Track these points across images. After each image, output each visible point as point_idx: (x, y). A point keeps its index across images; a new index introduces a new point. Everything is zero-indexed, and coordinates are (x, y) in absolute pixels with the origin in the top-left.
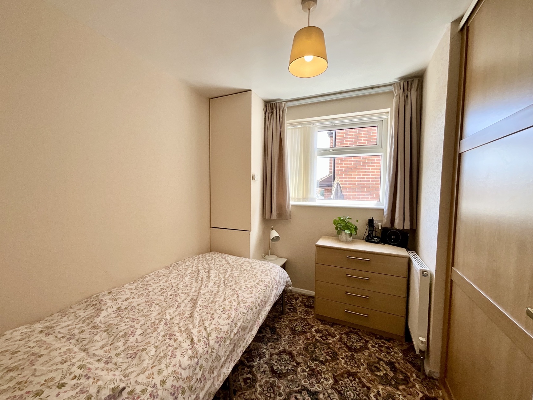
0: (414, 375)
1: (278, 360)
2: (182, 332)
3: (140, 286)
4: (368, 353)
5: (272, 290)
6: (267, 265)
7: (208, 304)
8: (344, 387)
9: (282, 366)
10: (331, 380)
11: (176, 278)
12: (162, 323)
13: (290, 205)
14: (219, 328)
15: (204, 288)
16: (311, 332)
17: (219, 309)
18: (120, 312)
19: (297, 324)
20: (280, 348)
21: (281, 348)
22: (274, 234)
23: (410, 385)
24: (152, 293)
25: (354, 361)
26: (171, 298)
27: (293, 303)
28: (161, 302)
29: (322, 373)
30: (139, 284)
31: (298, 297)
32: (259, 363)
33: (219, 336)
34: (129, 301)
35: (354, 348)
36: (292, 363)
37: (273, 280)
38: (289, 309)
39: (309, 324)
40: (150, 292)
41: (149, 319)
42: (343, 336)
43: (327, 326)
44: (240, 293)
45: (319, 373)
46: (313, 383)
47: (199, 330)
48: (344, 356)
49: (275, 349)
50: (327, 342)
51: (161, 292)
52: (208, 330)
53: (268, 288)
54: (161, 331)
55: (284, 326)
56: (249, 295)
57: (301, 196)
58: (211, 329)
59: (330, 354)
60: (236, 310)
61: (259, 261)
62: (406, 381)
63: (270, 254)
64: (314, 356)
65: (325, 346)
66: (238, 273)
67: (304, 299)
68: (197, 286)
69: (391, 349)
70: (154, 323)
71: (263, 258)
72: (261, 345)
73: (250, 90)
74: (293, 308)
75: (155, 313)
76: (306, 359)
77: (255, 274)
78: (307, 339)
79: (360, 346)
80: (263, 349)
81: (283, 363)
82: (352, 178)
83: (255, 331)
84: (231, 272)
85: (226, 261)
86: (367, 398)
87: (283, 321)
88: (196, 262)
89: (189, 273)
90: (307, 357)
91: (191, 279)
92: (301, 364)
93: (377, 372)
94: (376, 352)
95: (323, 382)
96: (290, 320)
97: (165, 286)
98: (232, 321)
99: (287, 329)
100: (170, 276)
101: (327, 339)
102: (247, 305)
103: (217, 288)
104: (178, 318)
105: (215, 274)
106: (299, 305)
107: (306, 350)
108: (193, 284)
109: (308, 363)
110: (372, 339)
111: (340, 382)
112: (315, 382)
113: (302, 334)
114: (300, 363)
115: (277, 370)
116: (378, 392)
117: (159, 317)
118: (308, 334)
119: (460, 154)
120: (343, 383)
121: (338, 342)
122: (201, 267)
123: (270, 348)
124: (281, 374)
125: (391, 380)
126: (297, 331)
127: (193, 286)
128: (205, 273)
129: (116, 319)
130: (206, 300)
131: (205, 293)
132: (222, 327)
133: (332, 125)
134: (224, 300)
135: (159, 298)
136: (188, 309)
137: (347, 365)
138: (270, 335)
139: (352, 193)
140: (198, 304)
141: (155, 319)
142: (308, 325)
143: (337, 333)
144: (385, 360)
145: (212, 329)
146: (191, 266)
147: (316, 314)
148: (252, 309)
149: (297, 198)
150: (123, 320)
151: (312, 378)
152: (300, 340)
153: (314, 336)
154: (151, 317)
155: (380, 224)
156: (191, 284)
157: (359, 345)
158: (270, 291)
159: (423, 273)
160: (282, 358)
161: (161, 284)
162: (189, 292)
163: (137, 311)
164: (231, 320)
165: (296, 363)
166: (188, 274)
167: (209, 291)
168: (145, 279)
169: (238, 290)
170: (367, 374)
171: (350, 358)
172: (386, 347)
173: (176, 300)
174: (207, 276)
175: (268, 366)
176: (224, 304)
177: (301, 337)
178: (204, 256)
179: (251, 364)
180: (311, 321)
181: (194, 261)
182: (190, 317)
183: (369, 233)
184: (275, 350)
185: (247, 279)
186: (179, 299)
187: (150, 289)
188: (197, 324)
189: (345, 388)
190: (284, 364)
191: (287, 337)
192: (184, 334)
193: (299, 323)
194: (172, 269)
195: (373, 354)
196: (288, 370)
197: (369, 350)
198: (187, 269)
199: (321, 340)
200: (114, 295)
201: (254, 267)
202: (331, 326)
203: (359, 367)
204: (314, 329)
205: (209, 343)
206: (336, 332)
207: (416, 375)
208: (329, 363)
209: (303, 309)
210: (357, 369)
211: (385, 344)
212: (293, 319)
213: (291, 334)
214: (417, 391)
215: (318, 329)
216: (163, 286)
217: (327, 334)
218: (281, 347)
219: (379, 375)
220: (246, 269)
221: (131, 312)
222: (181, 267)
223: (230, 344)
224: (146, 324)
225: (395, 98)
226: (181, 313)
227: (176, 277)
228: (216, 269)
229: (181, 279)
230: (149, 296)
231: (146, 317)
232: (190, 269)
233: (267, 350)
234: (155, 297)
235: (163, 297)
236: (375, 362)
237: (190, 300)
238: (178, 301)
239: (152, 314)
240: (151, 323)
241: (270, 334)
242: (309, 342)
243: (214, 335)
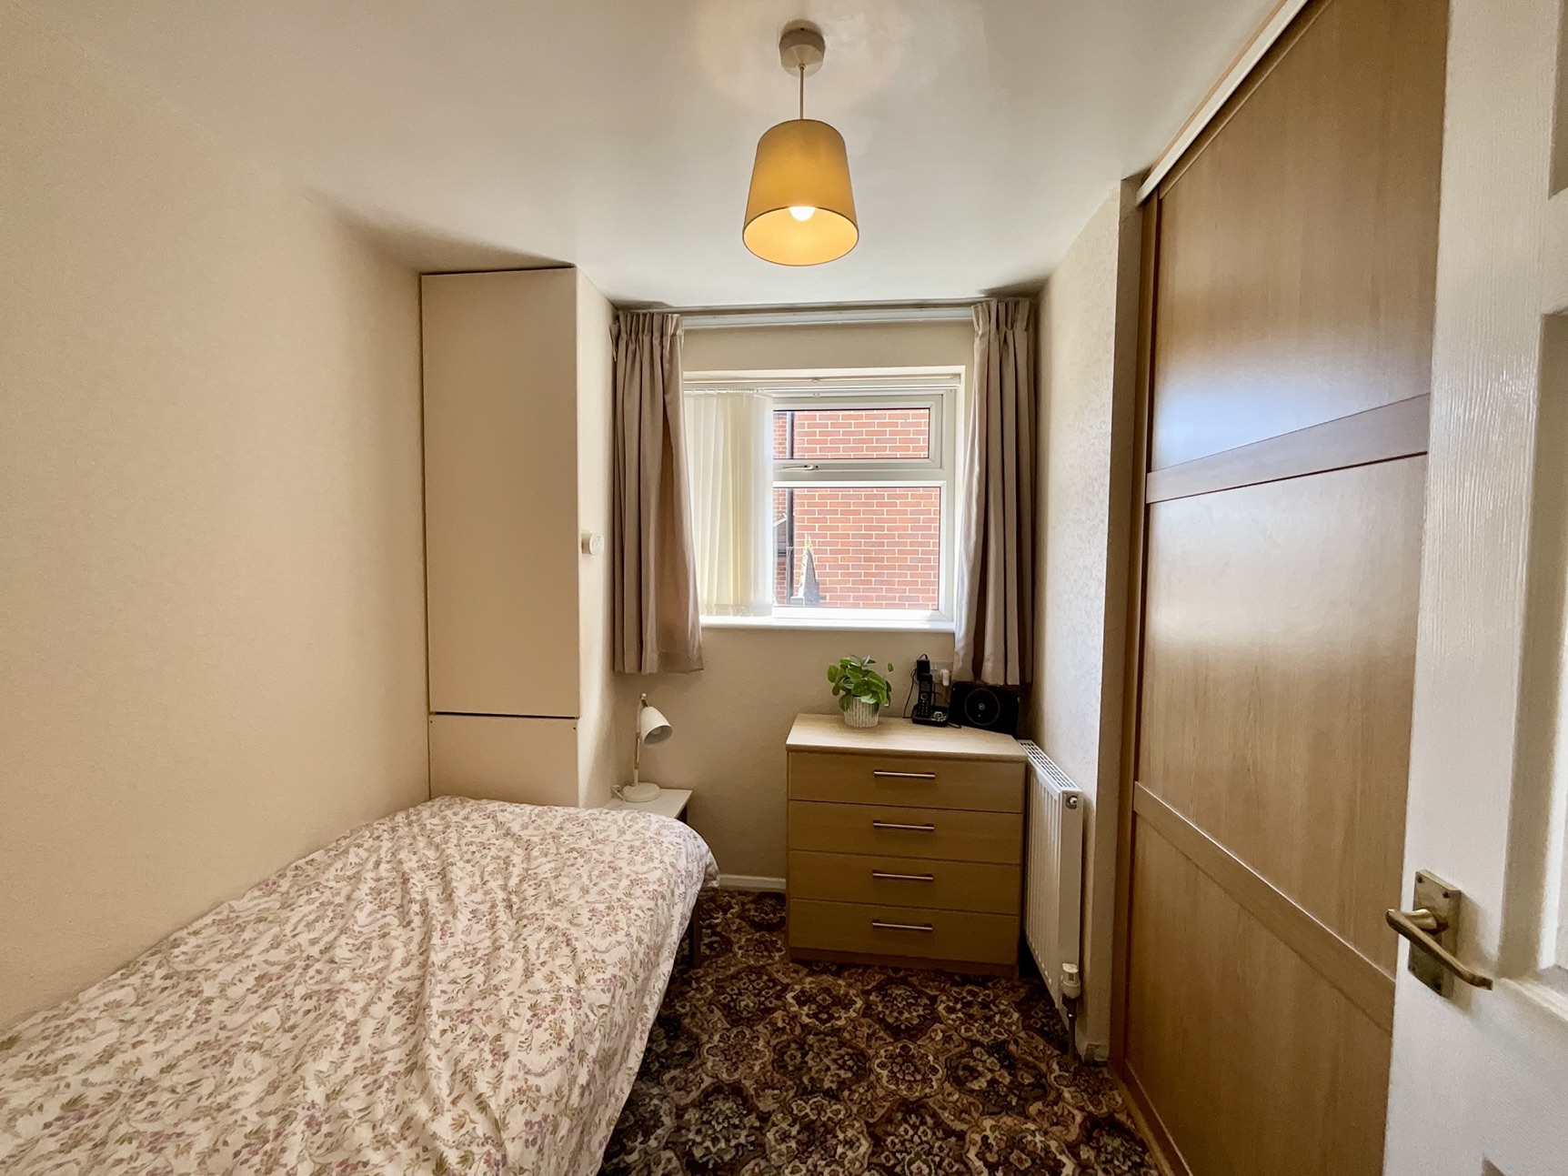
0: (1055, 1066)
1: (703, 1123)
2: (393, 1142)
3: (157, 982)
4: (942, 1031)
5: (671, 906)
6: (641, 824)
7: (471, 1004)
8: (901, 1152)
9: (718, 1140)
10: (863, 1141)
11: (316, 921)
12: (299, 1126)
13: (698, 627)
14: (530, 1089)
15: (441, 941)
16: (785, 1007)
17: (516, 1011)
18: (80, 1119)
19: (739, 990)
20: (702, 1082)
21: (708, 1081)
22: (654, 719)
23: (1052, 1095)
24: (217, 1007)
25: (913, 1065)
26: (309, 1011)
27: (717, 925)
28: (268, 1034)
29: (837, 1128)
30: (151, 976)
31: (729, 902)
32: (646, 1153)
33: (537, 1117)
34: (117, 1061)
35: (906, 1026)
36: (746, 1120)
37: (670, 870)
38: (709, 946)
39: (775, 982)
40: (209, 1001)
41: (231, 1120)
42: (871, 998)
43: (824, 977)
44: (577, 939)
45: (828, 1132)
46: (815, 1166)
47: (456, 1117)
48: (883, 1059)
49: (689, 1089)
50: (832, 1026)
51: (263, 991)
52: (493, 1106)
53: (660, 902)
54: (301, 1159)
55: (702, 1006)
56: (609, 939)
57: (729, 597)
58: (502, 1102)
59: (848, 1063)
60: (577, 1002)
61: (613, 812)
62: (1041, 1088)
63: (636, 780)
64: (805, 1080)
65: (831, 1042)
66: (552, 865)
67: (747, 906)
68: (411, 939)
69: (993, 1007)
70: (259, 1135)
71: (614, 796)
72: (643, 1086)
73: (570, 266)
74: (718, 939)
75: (254, 1089)
76: (785, 1098)
77: (611, 859)
78: (777, 1031)
79: (919, 1016)
80: (651, 1099)
81: (718, 1128)
82: (838, 536)
83: (637, 1055)
84: (525, 866)
85: (499, 825)
86: (962, 1168)
87: (696, 989)
88: (386, 845)
89: (368, 891)
90: (787, 1090)
91: (379, 916)
92: (773, 1118)
93: (971, 1081)
94: (962, 1024)
95: (843, 1156)
96: (718, 980)
97: (273, 964)
98: (571, 1048)
99: (712, 1012)
100: (288, 919)
101: (831, 1017)
102: (607, 976)
103: (489, 934)
104: (357, 1085)
105: (468, 881)
106: (734, 928)
107: (780, 1067)
108: (393, 933)
109: (794, 1106)
110: (943, 990)
111: (889, 1139)
112: (823, 1163)
113: (762, 1019)
114: (770, 1114)
115: (705, 1159)
116: (985, 1138)
117: (273, 1102)
118: (778, 1014)
119: (1148, 507)
120: (896, 1141)
121: (863, 1021)
122: (410, 860)
123: (670, 1089)
124: (720, 1169)
125: (1006, 1096)
126: (745, 1013)
127: (395, 943)
128: (432, 883)
129: (69, 1157)
130: (459, 987)
131: (449, 959)
132: (540, 1081)
133: (812, 395)
134: (528, 974)
135: (258, 1020)
136: (395, 1040)
137: (897, 1085)
138: (665, 1047)
139: (840, 578)
140: (434, 1012)
141: (260, 1114)
142: (771, 984)
143: (855, 991)
144: (985, 1040)
145: (507, 1100)
146: (370, 865)
147: (792, 948)
148: (624, 986)
149: (717, 605)
150: (103, 1156)
151: (811, 1153)
152: (759, 1039)
153: (795, 1017)
154: (239, 1110)
155: (945, 672)
156: (384, 936)
157: (915, 1014)
158: (666, 910)
159: (1068, 800)
160: (714, 1113)
161: (254, 960)
162: (381, 970)
163: (166, 1096)
164: (565, 1043)
165: (757, 1117)
166: (366, 898)
167: (462, 948)
168: (176, 951)
169: (569, 929)
170: (949, 1094)
171: (899, 1060)
172: (980, 1003)
173: (334, 1015)
174: (440, 892)
175: (676, 1155)
176: (529, 991)
177: (760, 1028)
178: (414, 818)
179: (618, 1164)
180: (778, 972)
181: (377, 843)
182: (410, 1071)
183: (919, 698)
184: (689, 1093)
185: (587, 882)
186: (347, 1006)
187: (210, 989)
188: (445, 1091)
189: (904, 1154)
190: (724, 1132)
191: (717, 1038)
192: (401, 1147)
193: (744, 984)
194: (291, 887)
195: (953, 1032)
196: (740, 1148)
197: (942, 1023)
198: (356, 879)
199: (817, 1023)
200: (35, 1049)
201: (601, 836)
202: (834, 976)
203: (926, 1081)
204: (792, 994)
205: (504, 1157)
206: (852, 992)
207: (1058, 1064)
208: (850, 1090)
209: (749, 937)
210: (923, 1089)
211: (975, 995)
212: (727, 976)
213: (729, 1026)
214: (1069, 1107)
215: (802, 991)
216: (265, 966)
217: (829, 1001)
218: (704, 1076)
219: (977, 1088)
220: (577, 846)
221: (139, 1106)
222: (331, 873)
223: (571, 1131)
224: (225, 1143)
225: (977, 341)
226: (369, 1063)
227: (312, 917)
228: (468, 861)
229: (339, 923)
230: (208, 1019)
231: (215, 1114)
232: (369, 875)
233: (663, 1097)
234: (239, 1018)
235: (272, 1011)
236: (962, 1056)
237: (394, 1000)
238: (344, 1017)
239: (241, 1094)
240: (246, 1136)
241: (664, 1041)
242: (784, 1041)
243: (516, 1122)
